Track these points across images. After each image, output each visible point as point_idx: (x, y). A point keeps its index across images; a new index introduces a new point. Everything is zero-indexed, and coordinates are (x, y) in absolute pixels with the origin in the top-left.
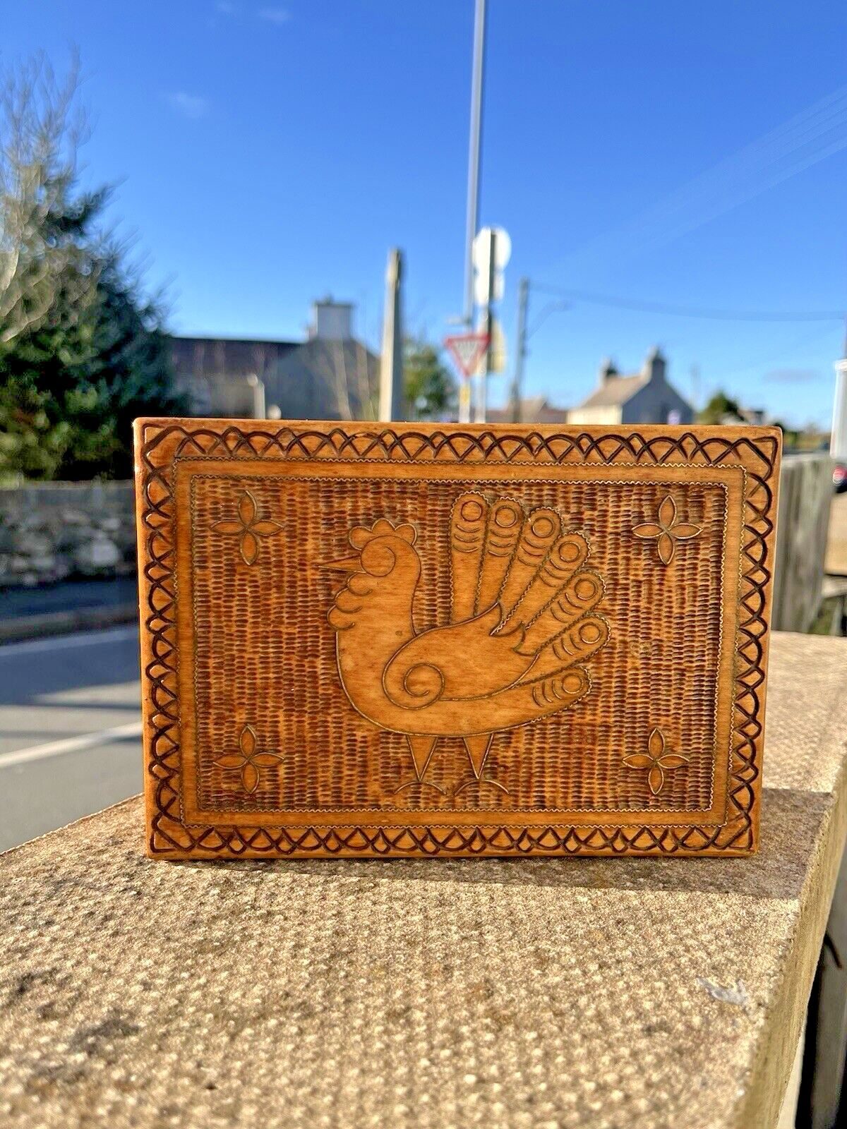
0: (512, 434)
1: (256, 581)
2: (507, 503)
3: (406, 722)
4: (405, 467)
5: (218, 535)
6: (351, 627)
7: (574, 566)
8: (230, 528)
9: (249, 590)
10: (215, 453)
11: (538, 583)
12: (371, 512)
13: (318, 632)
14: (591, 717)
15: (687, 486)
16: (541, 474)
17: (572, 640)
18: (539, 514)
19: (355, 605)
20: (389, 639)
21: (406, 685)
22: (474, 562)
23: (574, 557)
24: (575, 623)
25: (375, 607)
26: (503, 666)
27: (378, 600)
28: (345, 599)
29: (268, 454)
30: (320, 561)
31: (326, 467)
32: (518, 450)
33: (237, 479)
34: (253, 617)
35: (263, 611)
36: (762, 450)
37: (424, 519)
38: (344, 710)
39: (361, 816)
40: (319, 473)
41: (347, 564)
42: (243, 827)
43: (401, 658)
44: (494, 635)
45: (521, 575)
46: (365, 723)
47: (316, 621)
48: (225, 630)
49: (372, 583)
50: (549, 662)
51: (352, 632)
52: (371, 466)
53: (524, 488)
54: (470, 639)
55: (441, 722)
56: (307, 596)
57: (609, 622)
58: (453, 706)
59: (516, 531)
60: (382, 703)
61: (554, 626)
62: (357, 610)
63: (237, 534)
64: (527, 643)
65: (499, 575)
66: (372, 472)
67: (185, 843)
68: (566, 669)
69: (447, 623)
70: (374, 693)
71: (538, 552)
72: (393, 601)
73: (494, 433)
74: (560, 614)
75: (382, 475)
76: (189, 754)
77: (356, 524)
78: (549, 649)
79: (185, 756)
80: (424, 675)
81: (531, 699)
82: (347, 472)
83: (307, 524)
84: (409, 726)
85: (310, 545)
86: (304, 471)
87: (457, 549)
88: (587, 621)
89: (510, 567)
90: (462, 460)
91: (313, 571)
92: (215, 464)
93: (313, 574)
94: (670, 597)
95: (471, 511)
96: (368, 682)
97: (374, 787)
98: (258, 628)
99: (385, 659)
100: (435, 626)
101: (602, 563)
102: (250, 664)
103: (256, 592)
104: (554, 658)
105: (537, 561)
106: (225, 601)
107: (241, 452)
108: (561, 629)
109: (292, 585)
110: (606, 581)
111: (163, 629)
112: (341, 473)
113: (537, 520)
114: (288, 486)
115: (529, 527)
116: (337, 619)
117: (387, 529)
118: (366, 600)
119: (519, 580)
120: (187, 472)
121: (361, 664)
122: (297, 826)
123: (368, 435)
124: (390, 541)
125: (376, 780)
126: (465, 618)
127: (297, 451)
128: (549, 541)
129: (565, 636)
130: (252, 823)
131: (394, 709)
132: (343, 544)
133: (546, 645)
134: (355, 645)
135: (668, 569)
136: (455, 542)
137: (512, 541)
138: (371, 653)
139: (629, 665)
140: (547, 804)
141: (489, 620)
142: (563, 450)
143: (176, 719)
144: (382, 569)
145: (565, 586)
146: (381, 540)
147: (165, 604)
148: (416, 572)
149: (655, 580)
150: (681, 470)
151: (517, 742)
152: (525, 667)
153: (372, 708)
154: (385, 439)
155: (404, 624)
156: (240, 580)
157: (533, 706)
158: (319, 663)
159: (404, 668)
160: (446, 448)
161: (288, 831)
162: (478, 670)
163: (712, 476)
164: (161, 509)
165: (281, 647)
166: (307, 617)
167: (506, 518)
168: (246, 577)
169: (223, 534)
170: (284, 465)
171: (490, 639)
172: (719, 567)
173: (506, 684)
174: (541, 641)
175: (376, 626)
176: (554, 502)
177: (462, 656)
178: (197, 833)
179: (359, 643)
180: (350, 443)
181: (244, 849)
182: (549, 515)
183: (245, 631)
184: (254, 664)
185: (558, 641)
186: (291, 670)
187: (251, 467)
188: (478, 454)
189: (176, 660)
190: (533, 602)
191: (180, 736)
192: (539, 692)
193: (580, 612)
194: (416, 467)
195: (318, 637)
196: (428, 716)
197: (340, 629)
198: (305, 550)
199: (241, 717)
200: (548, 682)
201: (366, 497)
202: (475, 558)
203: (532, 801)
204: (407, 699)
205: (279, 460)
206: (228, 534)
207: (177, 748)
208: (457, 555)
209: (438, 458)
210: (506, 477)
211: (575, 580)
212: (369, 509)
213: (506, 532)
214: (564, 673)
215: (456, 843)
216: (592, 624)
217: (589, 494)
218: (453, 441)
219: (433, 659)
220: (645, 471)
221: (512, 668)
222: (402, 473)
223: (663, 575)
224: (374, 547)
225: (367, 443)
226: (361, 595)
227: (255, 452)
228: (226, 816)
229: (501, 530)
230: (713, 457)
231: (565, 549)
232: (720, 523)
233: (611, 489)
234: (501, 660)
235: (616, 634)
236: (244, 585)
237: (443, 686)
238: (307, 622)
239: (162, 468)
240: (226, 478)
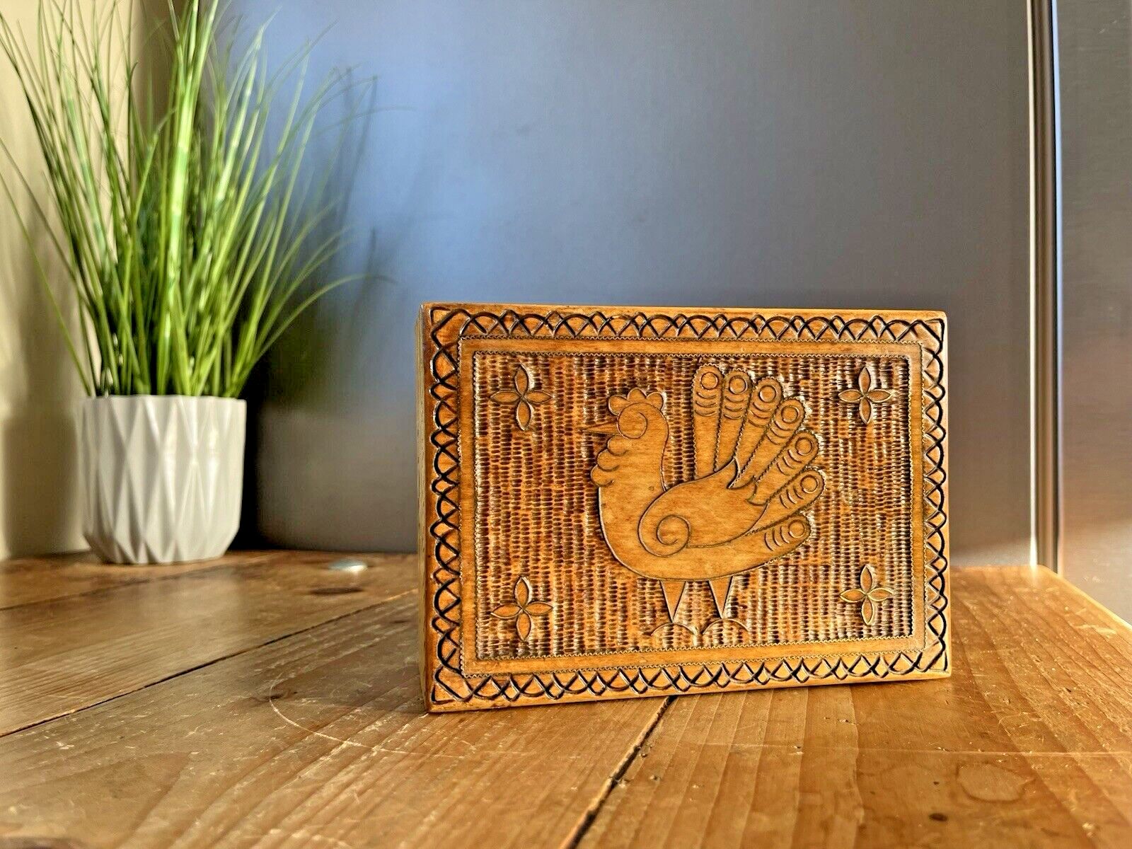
0: (739, 316)
1: (529, 445)
2: (738, 373)
3: (660, 568)
4: (653, 343)
5: (497, 404)
6: (611, 483)
7: (794, 427)
8: (508, 398)
9: (523, 452)
10: (495, 333)
11: (766, 441)
12: (626, 383)
13: (583, 489)
14: (814, 559)
15: (879, 359)
16: (764, 349)
17: (795, 491)
18: (764, 382)
19: (614, 464)
20: (644, 494)
21: (657, 534)
22: (714, 425)
23: (794, 419)
24: (797, 475)
25: (631, 465)
26: (741, 515)
27: (633, 459)
28: (604, 459)
29: (540, 334)
30: (584, 426)
31: (590, 344)
32: (745, 330)
33: (514, 355)
34: (527, 478)
35: (533, 471)
36: (933, 329)
37: (670, 388)
38: (606, 560)
39: (621, 660)
40: (583, 348)
41: (606, 428)
42: (518, 674)
43: (654, 510)
44: (732, 489)
45: (751, 435)
46: (624, 571)
47: (581, 479)
48: (502, 489)
49: (628, 444)
50: (776, 511)
51: (611, 488)
52: (626, 343)
53: (751, 361)
54: (711, 492)
55: (689, 568)
56: (573, 458)
57: (824, 474)
58: (698, 553)
59: (746, 397)
60: (639, 551)
62: (616, 468)
63: (512, 403)
64: (757, 495)
65: (734, 435)
66: (627, 347)
67: (465, 692)
68: (791, 516)
69: (692, 478)
70: (631, 543)
71: (765, 415)
72: (645, 459)
73: (726, 315)
74: (784, 468)
75: (635, 351)
76: (468, 607)
77: (613, 393)
78: (777, 500)
79: (465, 608)
80: (674, 526)
81: (763, 544)
82: (605, 347)
83: (572, 394)
84: (662, 572)
85: (575, 412)
86: (568, 347)
87: (697, 413)
88: (806, 474)
89: (742, 428)
90: (701, 338)
91: (578, 435)
92: (493, 342)
93: (578, 438)
94: (870, 452)
95: (710, 381)
96: (627, 533)
97: (634, 631)
98: (530, 487)
99: (639, 512)
100: (682, 482)
101: (816, 424)
102: (524, 520)
103: (530, 454)
104: (782, 507)
105: (764, 422)
106: (502, 463)
107: (517, 332)
108: (785, 482)
109: (561, 447)
110: (821, 439)
111: (448, 490)
112: (601, 349)
113: (763, 387)
114: (557, 361)
115: (756, 394)
116: (598, 476)
117: (641, 397)
118: (622, 461)
119: (750, 440)
120: (470, 349)
121: (621, 517)
123: (624, 318)
124: (642, 407)
125: (635, 624)
126: (707, 473)
127: (564, 331)
128: (773, 405)
129: (789, 487)
130: (526, 670)
131: (649, 557)
132: (604, 410)
133: (773, 496)
134: (614, 500)
135: (867, 428)
136: (696, 407)
137: (743, 406)
138: (629, 507)
139: (841, 512)
140: (781, 639)
141: (727, 474)
142: (782, 329)
143: (458, 574)
144: (636, 432)
145: (788, 444)
146: (635, 407)
147: (449, 467)
148: (664, 434)
149: (858, 437)
150: (874, 345)
151: (754, 583)
152: (758, 516)
153: (630, 557)
154: (636, 320)
155: (655, 480)
156: (515, 444)
157: (766, 550)
158: (586, 518)
159: (656, 520)
160: (687, 327)
161: (557, 675)
162: (719, 519)
163: (896, 350)
164: (447, 382)
165: (551, 504)
166: (573, 476)
167: (737, 386)
168: (521, 441)
169: (501, 403)
170: (553, 342)
171: (728, 491)
172: (907, 426)
173: (742, 531)
174: (770, 492)
175: (631, 482)
176: (775, 373)
177: (705, 507)
178: (476, 683)
179: (618, 498)
180: (608, 324)
181: (517, 697)
182: (772, 383)
183: (520, 490)
184: (527, 520)
185: (784, 492)
186: (559, 524)
187: (525, 344)
188: (714, 333)
189: (458, 517)
190: (762, 458)
191: (461, 588)
192: (769, 538)
193: (800, 466)
194: (663, 343)
195: (582, 494)
196: (678, 562)
197: (601, 486)
198: (571, 417)
199: (516, 569)
200: (777, 528)
201: (622, 370)
202: (713, 421)
203: (770, 638)
204: (660, 548)
205: (549, 338)
206: (505, 403)
207: (459, 601)
208: (698, 419)
209: (682, 336)
210: (736, 352)
211: (796, 438)
212: (624, 380)
213: (738, 398)
214: (790, 520)
215: (706, 678)
216: (811, 477)
217: (805, 368)
218: (692, 321)
219: (679, 511)
220: (846, 346)
221: (748, 517)
222: (652, 349)
223: (865, 433)
224: (628, 413)
225: (623, 323)
226: (618, 455)
227: (529, 332)
228: (501, 664)
229: (734, 396)
230: (898, 336)
231: (786, 412)
232: (906, 389)
233: (820, 361)
234: (737, 510)
235: (829, 485)
236: (519, 448)
237: (689, 534)
238: (573, 480)
239: (448, 346)
240: (504, 354)
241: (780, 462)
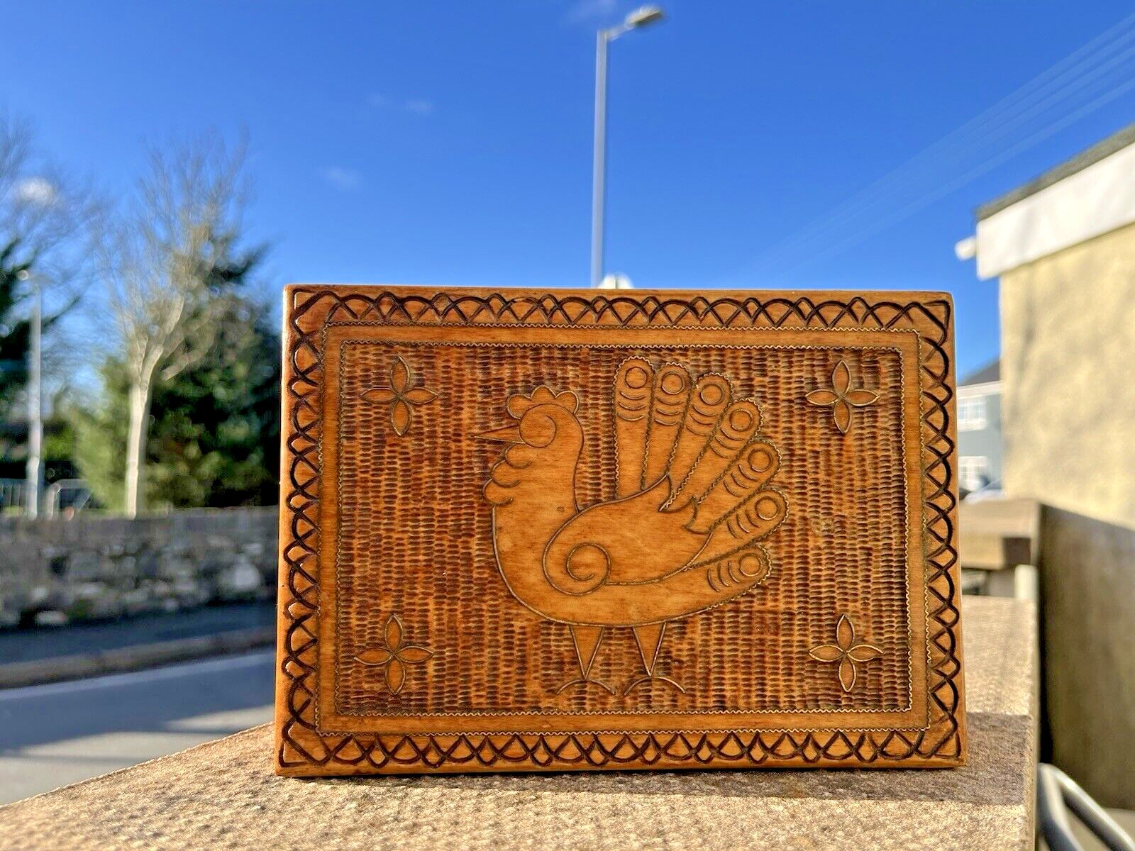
0: (675, 298)
1: (408, 453)
2: (673, 369)
3: (569, 609)
4: (565, 331)
5: (368, 403)
7: (746, 436)
8: (382, 397)
9: (399, 462)
10: (368, 318)
11: (709, 454)
12: (530, 379)
13: (472, 508)
14: (773, 604)
15: (860, 351)
16: (707, 339)
17: (748, 516)
18: (707, 380)
19: (513, 479)
20: (551, 516)
21: (569, 567)
22: (640, 431)
23: (746, 426)
24: (750, 497)
25: (534, 480)
26: (675, 545)
27: (537, 473)
28: (502, 473)
29: (422, 320)
30: (476, 431)
31: (483, 332)
32: (683, 315)
33: (390, 345)
34: (403, 493)
35: (413, 487)
36: (935, 313)
37: (586, 386)
38: (501, 597)
39: (518, 722)
40: (476, 338)
41: (504, 435)
42: (387, 735)
43: (563, 537)
44: (664, 511)
45: (690, 446)
46: (523, 611)
47: (472, 496)
48: (373, 507)
49: (531, 454)
50: (723, 542)
51: (510, 508)
52: (531, 331)
53: (689, 353)
54: (637, 516)
55: (607, 609)
56: (462, 470)
57: (786, 496)
58: (620, 592)
59: (683, 398)
60: (544, 587)
61: (729, 502)
62: (516, 484)
63: (388, 403)
64: (699, 520)
65: (669, 445)
66: (531, 337)
67: (319, 754)
68: (743, 548)
69: (613, 496)
70: (533, 577)
71: (708, 420)
72: (555, 474)
73: (658, 298)
74: (733, 487)
75: (543, 341)
76: (327, 649)
77: (514, 391)
78: (723, 527)
79: (323, 650)
80: (589, 557)
81: (706, 583)
82: (505, 337)
83: (462, 392)
84: (573, 615)
85: (465, 414)
86: (460, 337)
87: (620, 417)
88: (763, 495)
89: (678, 436)
90: (625, 323)
91: (469, 442)
92: (367, 329)
93: (468, 445)
94: (850, 469)
95: (636, 377)
96: (527, 564)
97: (533, 687)
98: (408, 504)
99: (545, 539)
100: (599, 501)
101: (776, 432)
102: (398, 545)
103: (407, 465)
104: (730, 536)
105: (707, 430)
106: (373, 475)
107: (395, 317)
108: (734, 505)
109: (446, 457)
110: (782, 452)
111: (305, 506)
112: (498, 339)
113: (705, 387)
114: (444, 352)
115: (696, 394)
116: (494, 494)
117: (547, 397)
118: (525, 474)
119: (689, 451)
120: (337, 338)
121: (520, 543)
122: (447, 733)
123: (528, 300)
124: (550, 408)
125: (536, 678)
126: (632, 492)
127: (453, 316)
128: (719, 409)
129: (741, 512)
130: (396, 729)
131: (557, 595)
132: (501, 414)
133: (720, 522)
134: (513, 523)
135: (845, 438)
136: (619, 411)
137: (680, 409)
138: (531, 531)
139: (811, 544)
140: (728, 704)
141: (658, 494)
142: (730, 314)
143: (315, 607)
144: (542, 439)
145: (738, 457)
146: (542, 408)
147: (308, 479)
148: (578, 442)
149: (833, 450)
150: (854, 334)
151: (693, 632)
152: (699, 546)
153: (532, 594)
154: (544, 303)
155: (566, 498)
156: (390, 452)
157: (708, 591)
158: (474, 545)
159: (566, 549)
160: (609, 312)
161: (436, 739)
162: (647, 550)
163: (884, 341)
164: (309, 376)
165: (433, 526)
166: (462, 492)
167: (672, 385)
168: (397, 448)
169: (373, 402)
170: (439, 330)
171: (660, 515)
172: (900, 436)
173: (677, 565)
174: (715, 517)
175: (536, 501)
176: (723, 368)
177: (629, 534)
178: (333, 743)
179: (518, 520)
180: (509, 308)
181: (385, 762)
182: (718, 381)
183: (394, 508)
184: (403, 545)
185: (733, 517)
186: (443, 551)
187: (405, 332)
188: (641, 319)
189: (317, 540)
190: (705, 474)
191: (319, 627)
192: (714, 575)
193: (755, 485)
194: (577, 332)
195: (473, 514)
196: (593, 603)
197: (497, 505)
198: (460, 420)
199: (386, 605)
200: (724, 563)
201: (526, 363)
202: (641, 427)
203: (711, 702)
204: (570, 583)
205: (435, 325)
206: (379, 403)
207: (315, 641)
208: (621, 425)
209: (601, 322)
210: (671, 342)
211: (749, 451)
212: (529, 376)
213: (673, 400)
214: (742, 553)
215: (626, 752)
216: (769, 498)
217: (759, 360)
218: (615, 305)
219: (598, 538)
220: (816, 335)
221: (684, 547)
222: (562, 339)
223: (841, 445)
224: (533, 415)
225: (527, 307)
226: (519, 468)
227: (410, 318)
228: (366, 721)
229: (667, 397)
230: (885, 321)
231: (736, 417)
232: (897, 389)
233: (781, 354)
234: (672, 539)
235: (796, 511)
236: (394, 457)
237: (609, 568)
238: (462, 497)
239: (311, 334)
240: (378, 344)
241: (728, 479)
